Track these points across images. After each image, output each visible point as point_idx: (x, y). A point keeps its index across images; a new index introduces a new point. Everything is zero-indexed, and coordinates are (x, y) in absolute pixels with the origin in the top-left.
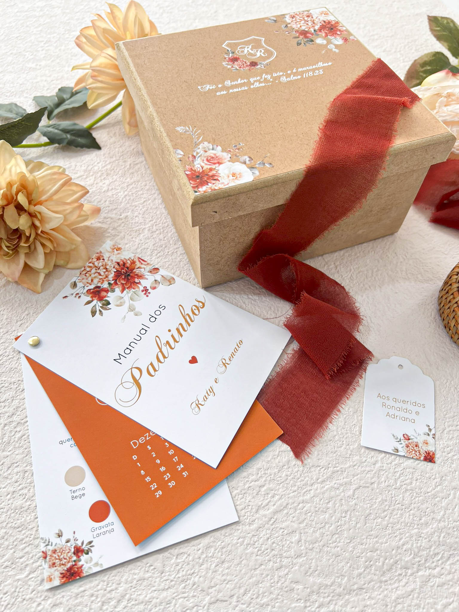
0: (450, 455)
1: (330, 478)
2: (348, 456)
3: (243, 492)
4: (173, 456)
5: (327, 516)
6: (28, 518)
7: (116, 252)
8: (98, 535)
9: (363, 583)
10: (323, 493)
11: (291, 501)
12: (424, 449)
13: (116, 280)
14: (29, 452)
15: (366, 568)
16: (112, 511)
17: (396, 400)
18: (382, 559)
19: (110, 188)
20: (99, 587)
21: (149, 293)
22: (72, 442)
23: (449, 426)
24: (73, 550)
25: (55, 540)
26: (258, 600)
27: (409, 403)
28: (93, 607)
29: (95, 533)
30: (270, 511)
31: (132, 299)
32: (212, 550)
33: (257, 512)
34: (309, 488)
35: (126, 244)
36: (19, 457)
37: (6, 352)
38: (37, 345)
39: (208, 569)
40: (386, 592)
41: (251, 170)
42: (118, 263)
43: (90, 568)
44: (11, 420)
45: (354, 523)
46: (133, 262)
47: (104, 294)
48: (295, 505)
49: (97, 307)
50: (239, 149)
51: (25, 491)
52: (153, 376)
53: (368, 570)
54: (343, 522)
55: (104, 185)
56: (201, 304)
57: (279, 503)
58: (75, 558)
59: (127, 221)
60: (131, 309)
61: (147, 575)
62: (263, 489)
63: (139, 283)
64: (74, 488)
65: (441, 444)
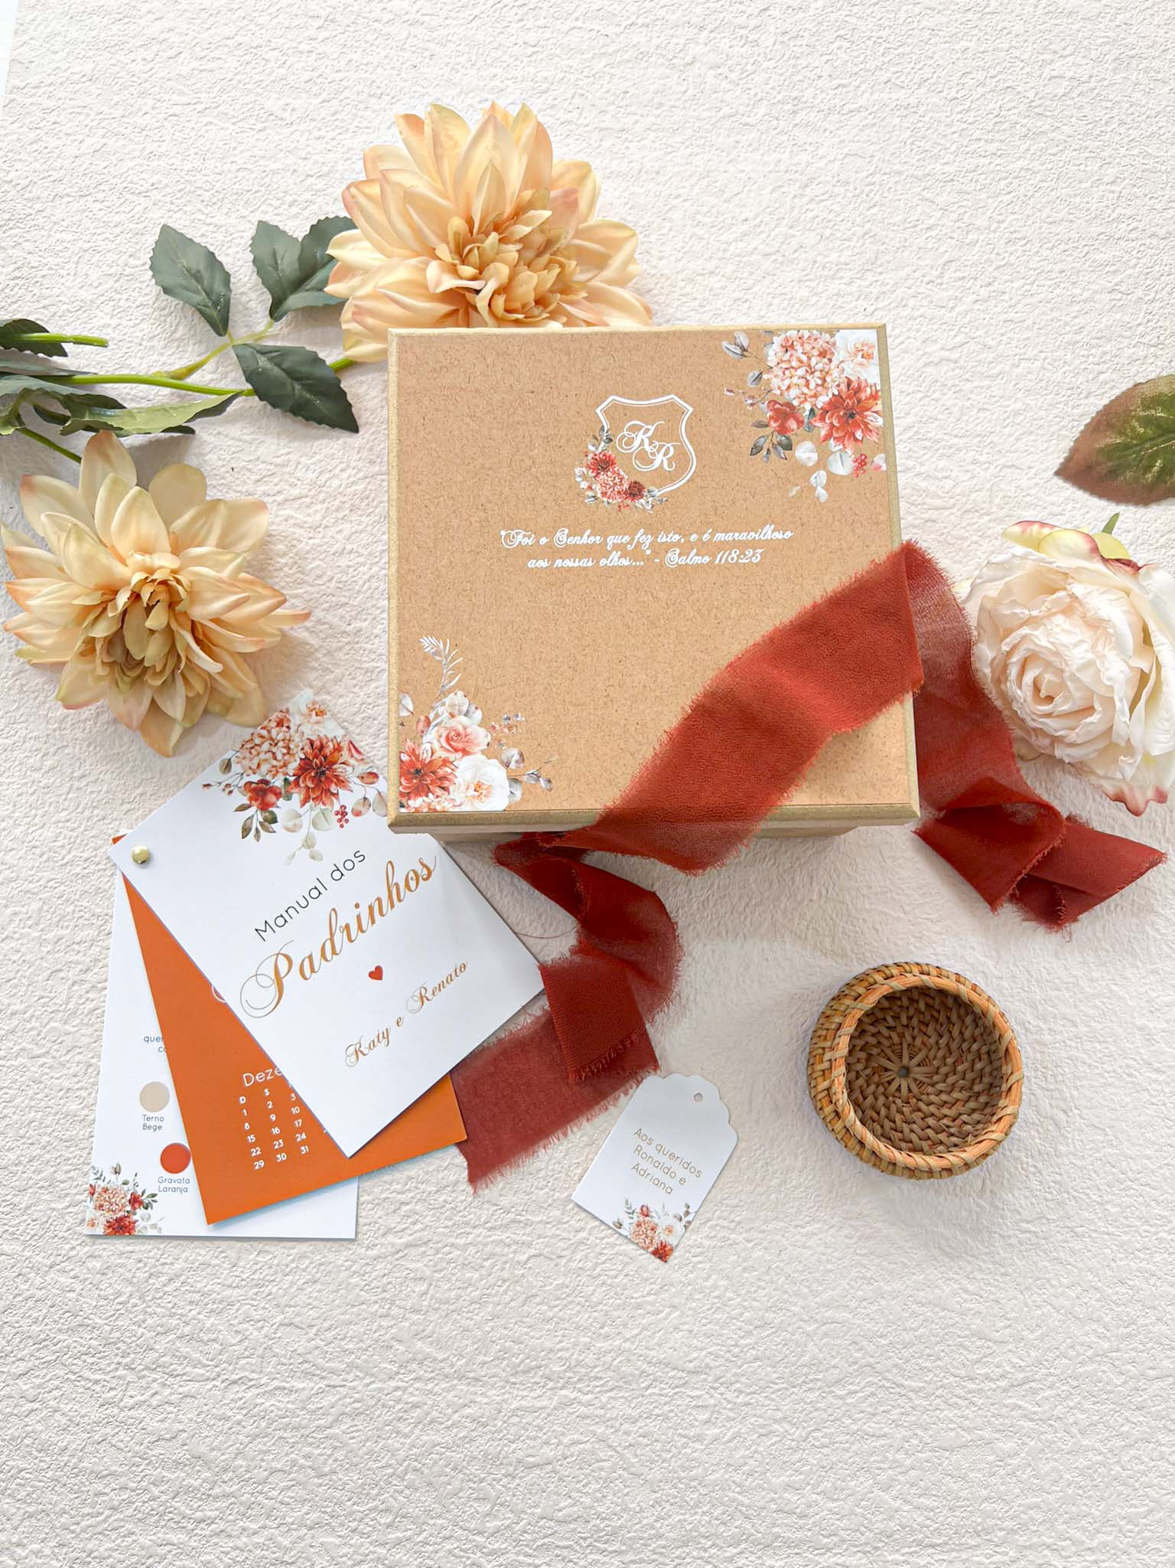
0: (695, 1260)
1: (505, 1227)
2: (546, 1206)
3: (376, 1201)
4: (297, 1117)
5: (477, 1276)
6: (81, 1133)
7: (314, 718)
8: (166, 1190)
9: (483, 1373)
10: (485, 1245)
11: (436, 1238)
12: (661, 1236)
13: (299, 777)
14: (98, 1039)
15: (497, 1358)
16: (191, 1165)
17: (660, 1149)
18: (522, 1356)
19: (349, 547)
20: (151, 1254)
21: (347, 821)
22: (161, 1044)
23: (719, 1218)
24: (129, 1197)
25: (109, 1176)
26: (343, 1343)
27: (679, 1160)
28: (137, 1275)
29: (163, 1186)
30: (402, 1240)
31: (315, 824)
32: (307, 1262)
33: (384, 1235)
34: (468, 1230)
35: (341, 696)
36: (85, 1040)
37: (95, 856)
38: (144, 861)
39: (293, 1283)
40: (506, 1396)
41: (510, 786)
42: (312, 743)
43: (145, 1227)
44: (83, 977)
45: (508, 1298)
46: (338, 749)
47: (271, 798)
48: (440, 1245)
49: (254, 821)
50: (510, 728)
51: (84, 1093)
52: (306, 979)
53: (497, 1362)
54: (494, 1292)
55: (339, 536)
56: (425, 872)
57: (418, 1235)
58: (129, 1208)
59: (357, 643)
60: (309, 843)
61: (215, 1262)
62: (405, 1208)
63: (336, 795)
64: (150, 1114)
65: (693, 1238)
